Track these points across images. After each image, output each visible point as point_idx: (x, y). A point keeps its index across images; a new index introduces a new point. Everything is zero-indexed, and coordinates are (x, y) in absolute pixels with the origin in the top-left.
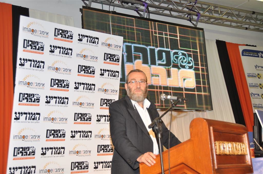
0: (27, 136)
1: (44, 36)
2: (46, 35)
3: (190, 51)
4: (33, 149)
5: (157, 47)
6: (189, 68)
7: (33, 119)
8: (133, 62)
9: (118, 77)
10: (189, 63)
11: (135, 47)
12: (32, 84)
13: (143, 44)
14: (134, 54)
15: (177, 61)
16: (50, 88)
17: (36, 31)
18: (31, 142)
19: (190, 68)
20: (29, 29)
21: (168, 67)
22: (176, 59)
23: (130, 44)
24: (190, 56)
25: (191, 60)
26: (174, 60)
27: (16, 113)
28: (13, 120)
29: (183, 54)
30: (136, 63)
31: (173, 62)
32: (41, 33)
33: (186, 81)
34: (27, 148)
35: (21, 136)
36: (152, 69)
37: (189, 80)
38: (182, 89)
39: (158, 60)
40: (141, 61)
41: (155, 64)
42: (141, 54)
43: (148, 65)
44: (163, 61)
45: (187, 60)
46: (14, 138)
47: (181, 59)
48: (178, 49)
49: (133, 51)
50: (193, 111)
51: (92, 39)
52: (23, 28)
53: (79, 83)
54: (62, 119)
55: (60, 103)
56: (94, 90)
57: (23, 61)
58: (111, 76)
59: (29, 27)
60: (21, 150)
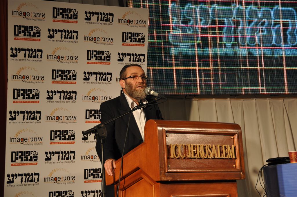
0: (26, 139)
1: (40, 19)
2: (42, 17)
4: (34, 154)
9: (144, 61)
12: (29, 77)
17: (28, 13)
18: (31, 145)
20: (20, 12)
27: (10, 112)
28: (8, 121)
32: (35, 16)
34: (27, 152)
35: (19, 139)
46: (11, 141)
51: (104, 16)
52: (12, 11)
53: (89, 72)
54: (69, 118)
55: (66, 99)
56: (111, 80)
57: (14, 52)
58: (133, 61)
59: (19, 10)
60: (20, 154)
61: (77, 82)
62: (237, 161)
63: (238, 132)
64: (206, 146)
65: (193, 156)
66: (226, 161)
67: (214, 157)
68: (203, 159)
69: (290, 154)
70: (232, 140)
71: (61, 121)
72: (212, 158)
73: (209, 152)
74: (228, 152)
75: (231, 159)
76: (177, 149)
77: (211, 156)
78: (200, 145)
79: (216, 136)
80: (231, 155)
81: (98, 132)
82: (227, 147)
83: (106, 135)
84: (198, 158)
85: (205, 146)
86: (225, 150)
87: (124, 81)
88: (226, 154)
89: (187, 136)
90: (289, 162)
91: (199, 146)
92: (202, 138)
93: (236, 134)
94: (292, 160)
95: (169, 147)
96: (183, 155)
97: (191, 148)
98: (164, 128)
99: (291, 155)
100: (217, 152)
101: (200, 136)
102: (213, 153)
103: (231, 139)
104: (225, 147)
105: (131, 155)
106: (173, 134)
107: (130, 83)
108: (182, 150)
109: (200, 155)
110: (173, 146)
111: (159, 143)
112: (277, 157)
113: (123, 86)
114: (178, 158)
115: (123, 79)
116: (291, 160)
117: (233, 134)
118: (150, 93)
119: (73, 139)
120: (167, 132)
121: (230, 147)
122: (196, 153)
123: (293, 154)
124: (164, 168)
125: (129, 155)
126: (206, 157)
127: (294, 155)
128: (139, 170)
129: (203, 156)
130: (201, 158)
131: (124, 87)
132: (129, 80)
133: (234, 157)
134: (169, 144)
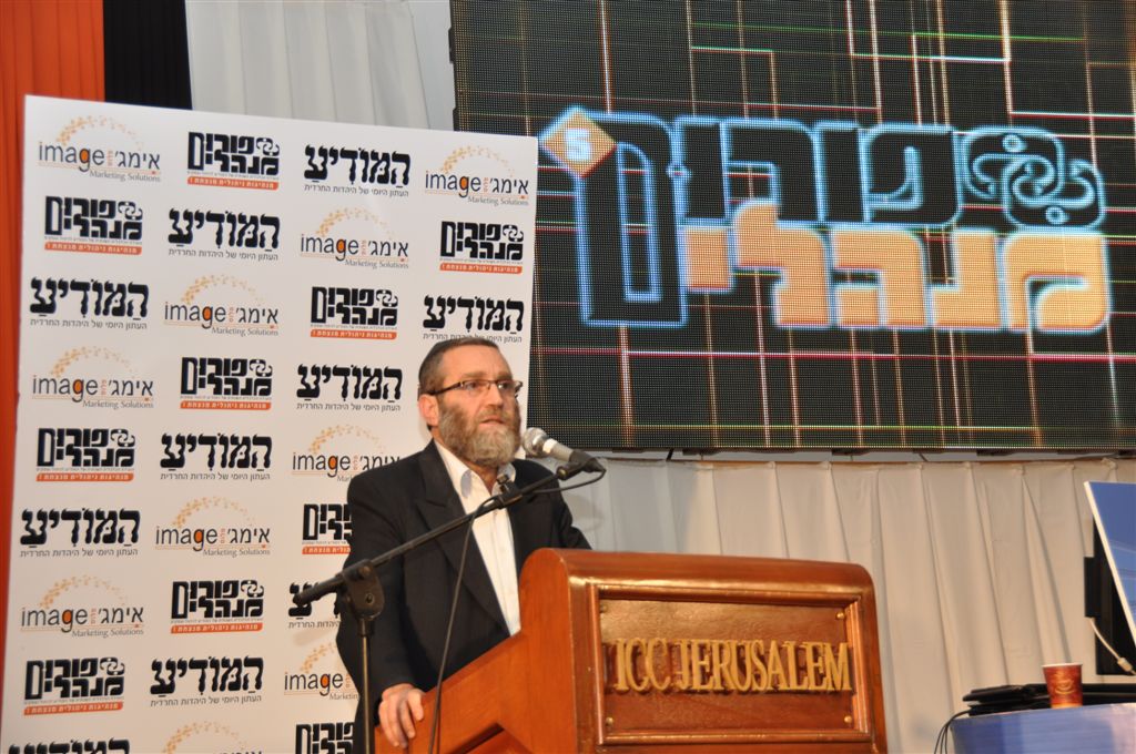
0: (82, 613)
1: (141, 175)
2: (150, 167)
3: (1082, 125)
4: (111, 669)
5: (868, 120)
6: (1071, 223)
7: (109, 539)
8: (727, 212)
9: (519, 327)
10: (1073, 191)
11: (737, 134)
12: (96, 387)
13: (784, 114)
14: (732, 169)
15: (992, 188)
16: (180, 398)
17: (98, 154)
18: (101, 637)
19: (1079, 218)
20: (68, 150)
21: (935, 226)
22: (984, 179)
23: (708, 121)
24: (1077, 150)
25: (1087, 175)
26: (975, 182)
27: (27, 516)
28: (16, 547)
29: (1033, 146)
30: (744, 218)
31: (969, 197)
32: (124, 162)
33: (1045, 294)
34: (85, 662)
35: (54, 614)
36: (835, 244)
37: (1068, 288)
38: (1021, 338)
39: (872, 191)
40: (771, 203)
41: (854, 215)
42: (770, 166)
43: (811, 223)
44: (907, 195)
45: (1061, 174)
46: (26, 622)
47: (1021, 172)
48: (1003, 120)
49: (725, 154)
50: (1100, 459)
51: (374, 162)
52: (41, 147)
53: (318, 368)
54: (242, 535)
55: (231, 465)
56: (397, 396)
57: (45, 293)
58: (480, 327)
59: (67, 142)
60: (58, 671)
61: (272, 401)
62: (860, 704)
63: (860, 594)
64: (747, 647)
65: (697, 685)
66: (818, 700)
67: (775, 687)
68: (734, 694)
69: (1050, 673)
70: (842, 624)
71: (213, 548)
72: (768, 692)
73: (756, 669)
74: (825, 669)
75: (835, 693)
76: (639, 658)
77: (765, 685)
78: (721, 641)
79: (782, 609)
80: (836, 677)
81: (350, 595)
82: (821, 651)
83: (381, 606)
84: (717, 692)
85: (743, 647)
86: (816, 660)
87: (433, 399)
88: (820, 678)
89: (676, 610)
90: (1046, 704)
91: (721, 647)
92: (731, 617)
93: (853, 602)
94: (1057, 695)
95: (610, 649)
96: (661, 679)
97: (690, 653)
98: (593, 581)
99: (1055, 678)
100: (786, 669)
101: (724, 611)
102: (771, 672)
103: (837, 619)
104: (815, 650)
105: (470, 677)
106: (626, 604)
107: (458, 406)
108: (659, 662)
109: (723, 680)
110: (625, 646)
111: (574, 636)
112: (1004, 684)
113: (430, 418)
114: (643, 693)
115: (432, 393)
116: (1053, 697)
117: (843, 603)
118: (541, 448)
119: (257, 613)
120: (604, 595)
121: (833, 648)
122: (711, 674)
123: (1060, 675)
124: (592, 729)
125: (466, 680)
126: (745, 688)
127: (1065, 678)
128: (500, 736)
129: (733, 683)
130: (726, 692)
131: (435, 422)
132: (452, 398)
133: (847, 687)
134: (612, 641)
